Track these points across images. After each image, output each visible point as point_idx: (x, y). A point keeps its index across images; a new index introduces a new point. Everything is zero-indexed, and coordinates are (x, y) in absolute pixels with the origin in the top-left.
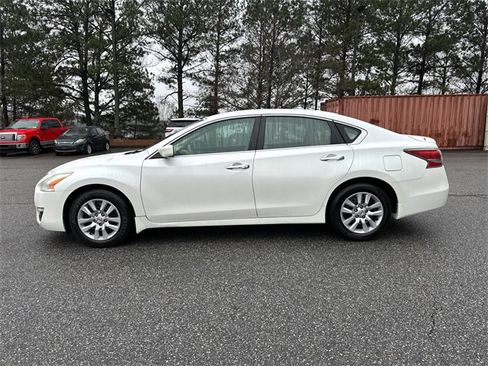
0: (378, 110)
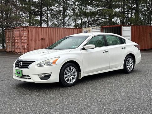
0: (44, 34)
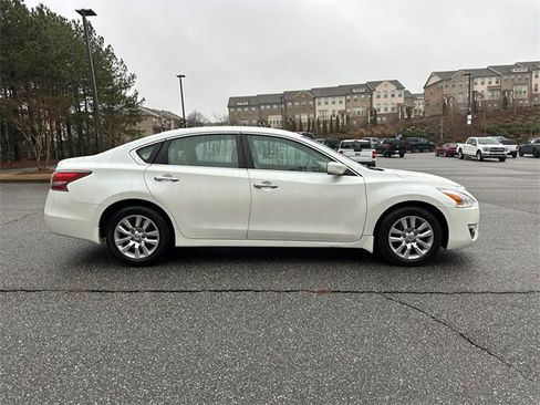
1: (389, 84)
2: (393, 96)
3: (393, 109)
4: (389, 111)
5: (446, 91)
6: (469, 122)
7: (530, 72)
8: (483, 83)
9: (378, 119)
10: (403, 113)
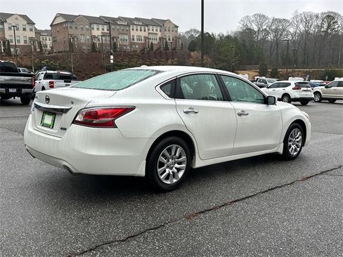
1: (20, 18)
2: (24, 29)
3: (25, 41)
4: (22, 43)
5: (71, 32)
6: (112, 61)
7: (128, 25)
8: (98, 29)
9: (12, 50)
10: (35, 47)
